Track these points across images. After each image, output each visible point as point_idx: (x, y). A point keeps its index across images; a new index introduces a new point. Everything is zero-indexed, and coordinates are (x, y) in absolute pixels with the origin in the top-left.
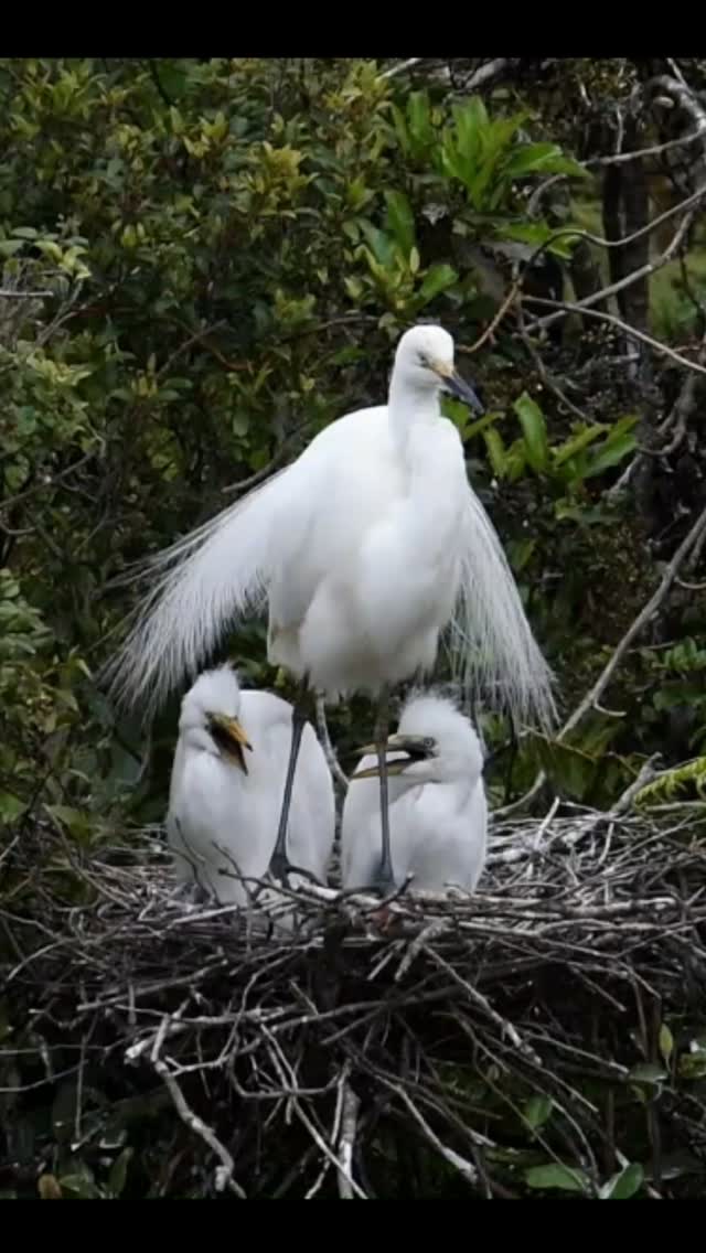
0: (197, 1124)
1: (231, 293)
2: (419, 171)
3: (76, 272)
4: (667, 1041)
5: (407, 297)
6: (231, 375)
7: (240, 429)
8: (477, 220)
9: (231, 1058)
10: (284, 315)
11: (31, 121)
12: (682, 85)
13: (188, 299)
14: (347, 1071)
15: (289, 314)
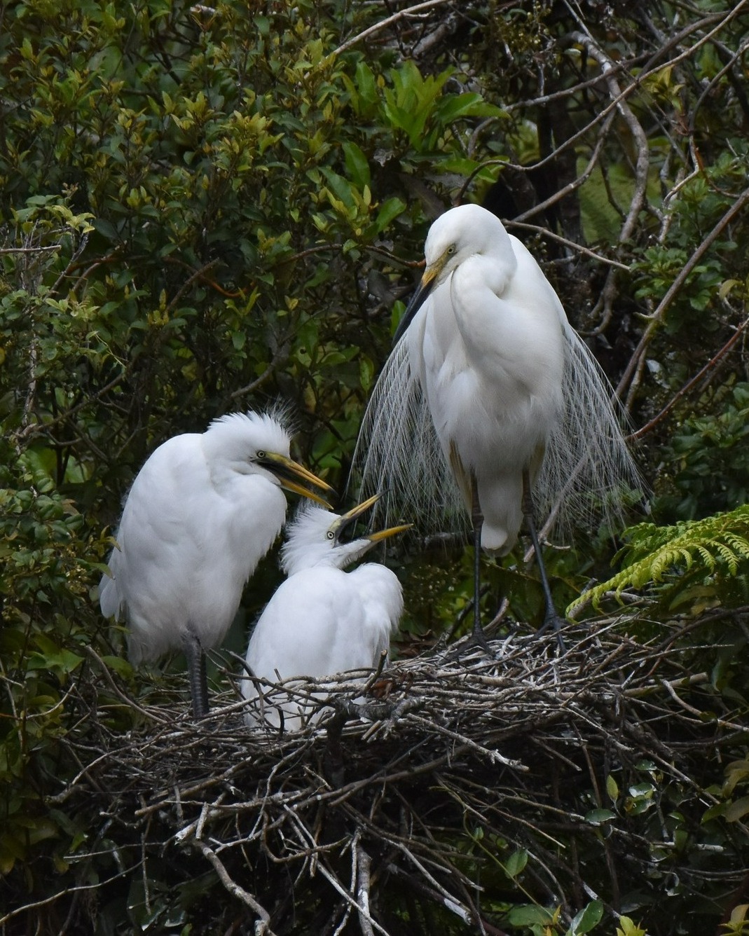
0: (239, 891)
1: (222, 236)
2: (368, 125)
3: (82, 229)
4: (613, 788)
5: (364, 226)
6: (226, 301)
7: (239, 344)
8: (419, 160)
9: (262, 833)
10: (266, 250)
11: (46, 113)
12: (590, 38)
13: (188, 244)
14: (358, 835)
15: (270, 248)
